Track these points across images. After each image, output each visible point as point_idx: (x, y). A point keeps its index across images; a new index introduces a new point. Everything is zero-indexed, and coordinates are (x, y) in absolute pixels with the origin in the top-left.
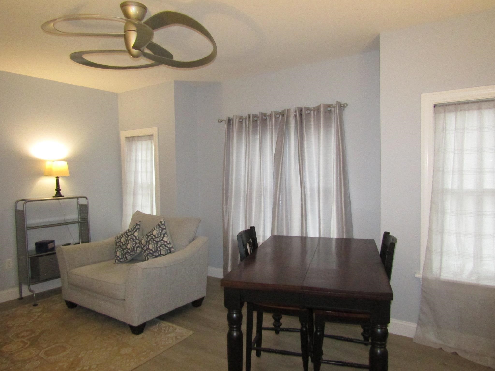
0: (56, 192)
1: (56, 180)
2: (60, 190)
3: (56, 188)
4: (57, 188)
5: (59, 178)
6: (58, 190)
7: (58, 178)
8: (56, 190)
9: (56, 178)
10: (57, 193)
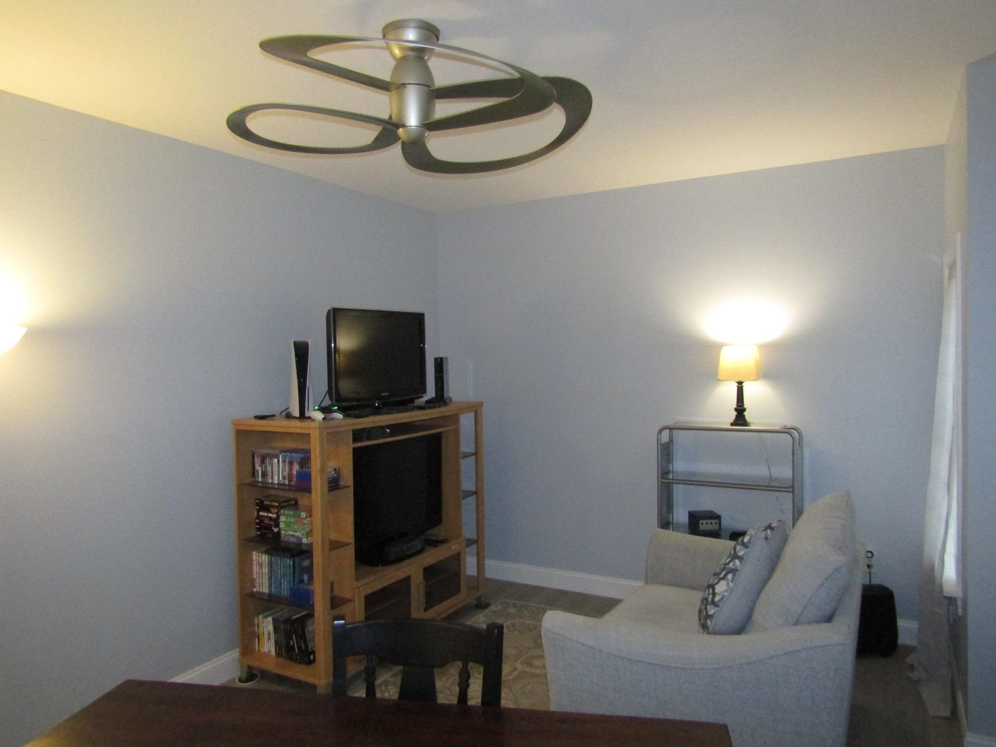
0: (736, 413)
1: (736, 388)
2: (744, 410)
3: (735, 406)
4: (738, 406)
5: (743, 384)
6: (740, 410)
7: (740, 384)
8: (736, 410)
9: (737, 384)
10: (737, 417)
